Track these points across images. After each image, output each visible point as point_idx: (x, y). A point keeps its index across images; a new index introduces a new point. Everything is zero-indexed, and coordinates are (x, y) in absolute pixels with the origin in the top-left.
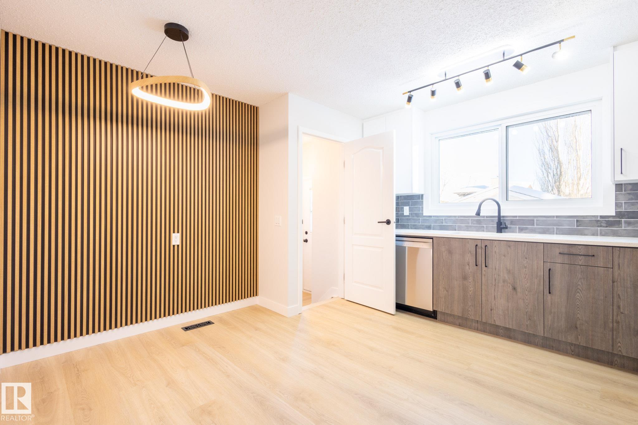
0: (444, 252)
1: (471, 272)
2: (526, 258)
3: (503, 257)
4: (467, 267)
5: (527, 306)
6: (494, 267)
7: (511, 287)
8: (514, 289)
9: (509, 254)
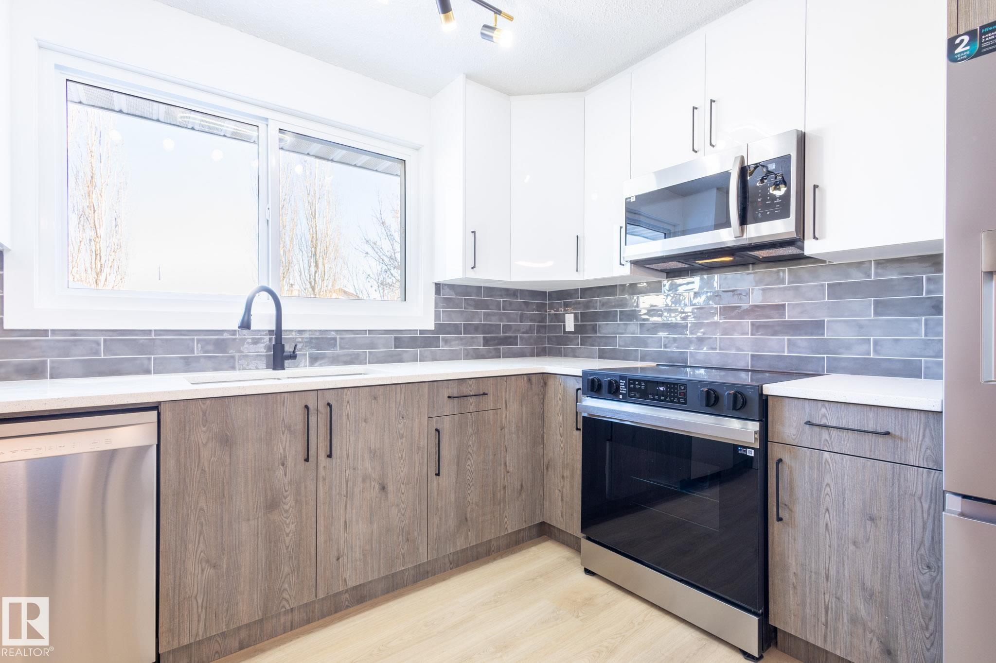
0: (205, 445)
1: (290, 483)
2: (403, 417)
3: (364, 424)
4: (280, 472)
5: (403, 515)
6: (345, 453)
7: (377, 487)
8: (383, 488)
9: (375, 414)
